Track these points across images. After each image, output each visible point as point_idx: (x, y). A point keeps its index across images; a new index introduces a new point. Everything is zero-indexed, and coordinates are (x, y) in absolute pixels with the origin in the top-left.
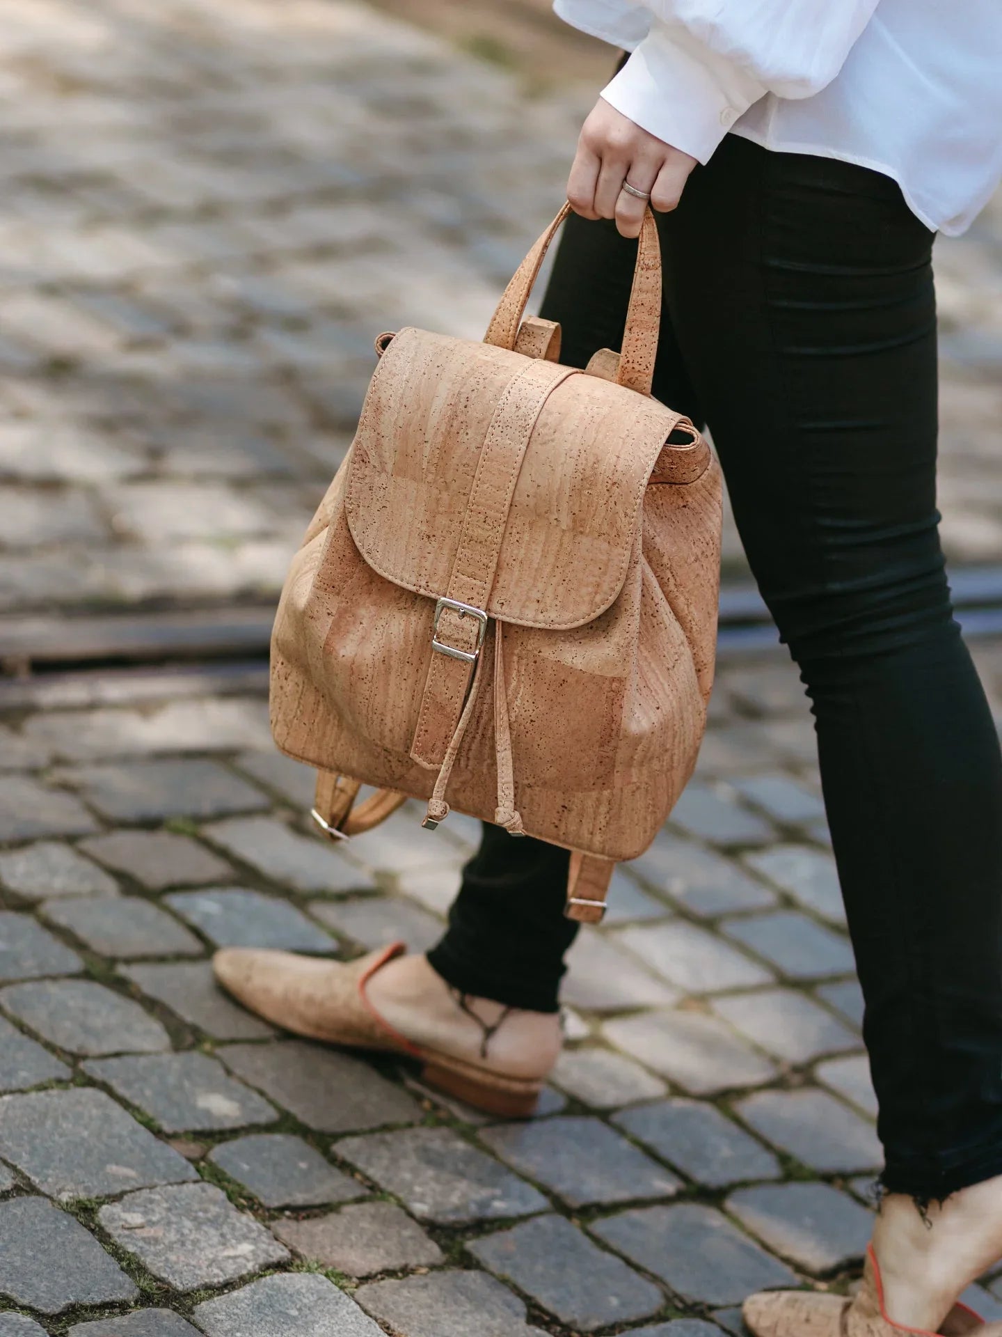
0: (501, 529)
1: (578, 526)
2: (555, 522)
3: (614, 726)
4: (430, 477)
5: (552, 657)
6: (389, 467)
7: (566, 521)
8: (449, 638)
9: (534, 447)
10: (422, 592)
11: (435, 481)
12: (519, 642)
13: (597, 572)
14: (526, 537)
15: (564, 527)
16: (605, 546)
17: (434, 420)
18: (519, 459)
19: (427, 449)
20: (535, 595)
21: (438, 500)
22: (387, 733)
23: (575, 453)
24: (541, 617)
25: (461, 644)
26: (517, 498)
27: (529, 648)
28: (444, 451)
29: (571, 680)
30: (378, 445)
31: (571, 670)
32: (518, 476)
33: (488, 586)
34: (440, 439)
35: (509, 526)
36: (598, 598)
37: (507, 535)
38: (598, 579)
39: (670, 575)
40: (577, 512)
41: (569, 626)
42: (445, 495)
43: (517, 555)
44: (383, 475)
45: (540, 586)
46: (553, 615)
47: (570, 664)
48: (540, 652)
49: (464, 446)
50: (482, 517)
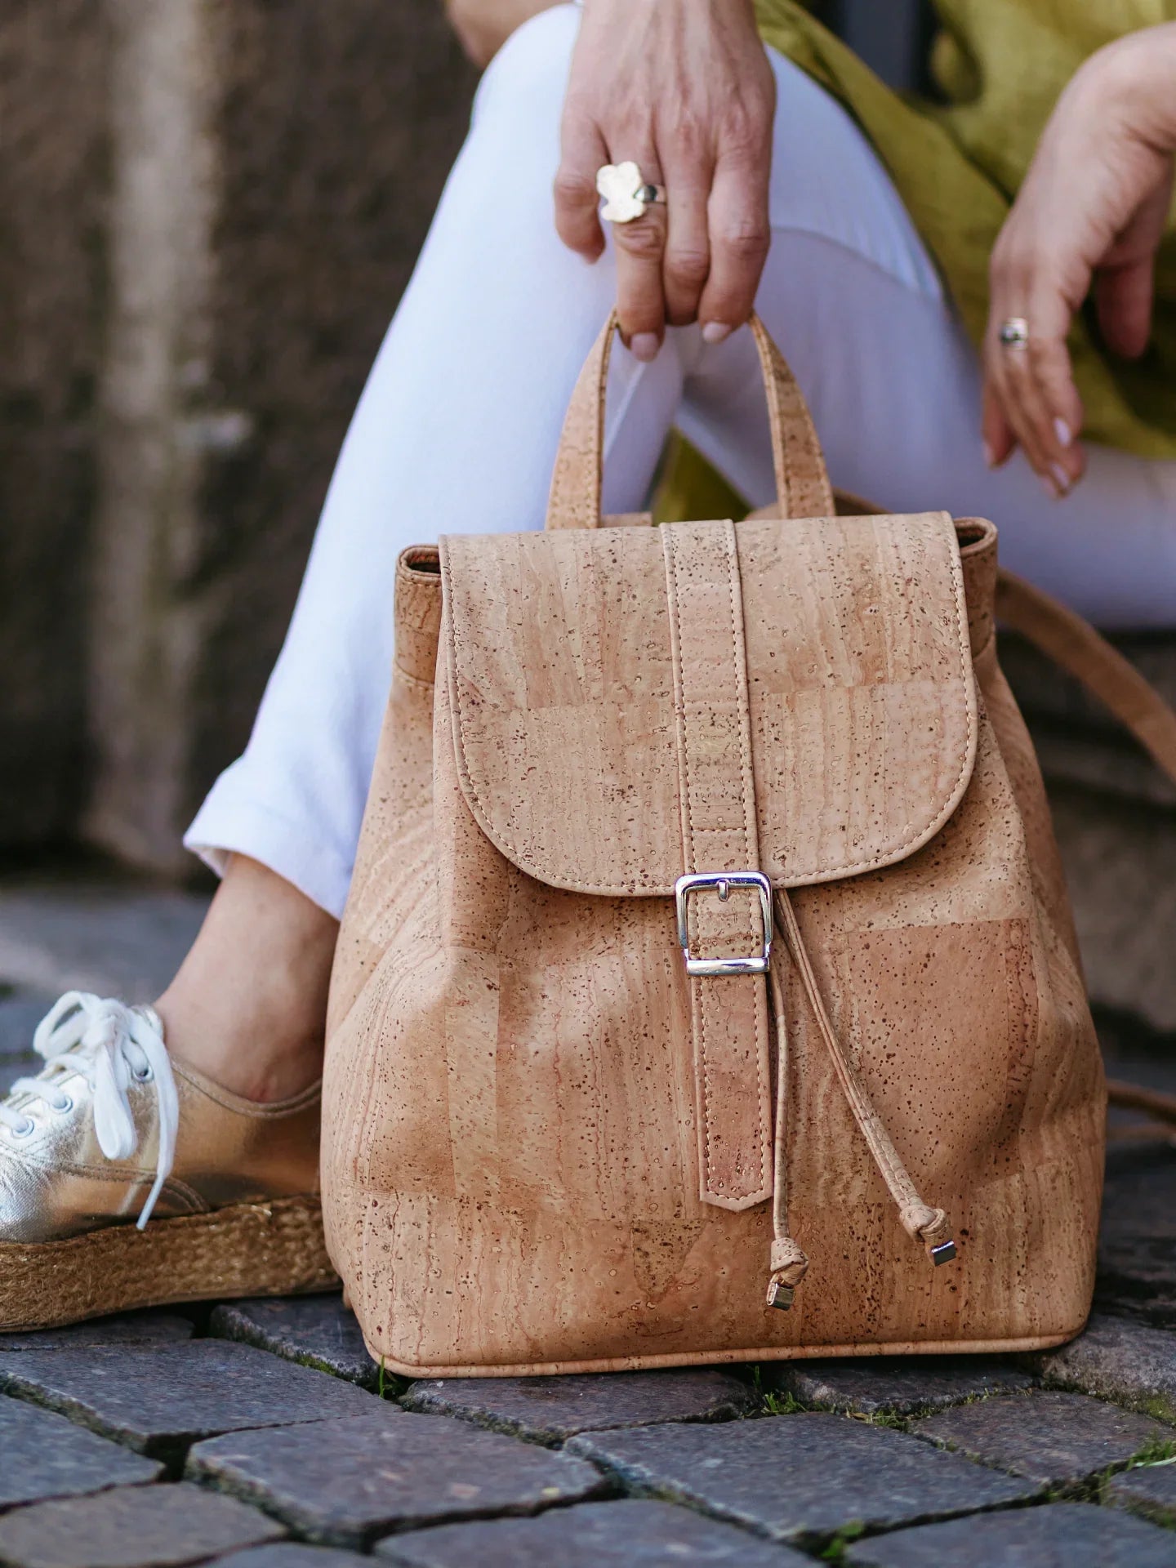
0: (743, 727)
1: (873, 672)
2: (831, 681)
3: (1028, 1017)
4: (596, 689)
5: (896, 924)
6: (521, 699)
7: (851, 672)
8: (714, 941)
9: (751, 581)
10: (639, 891)
11: (605, 691)
12: (828, 927)
13: (927, 737)
14: (789, 727)
15: (850, 684)
16: (928, 687)
17: (570, 594)
18: (736, 605)
19: (577, 643)
20: (835, 819)
21: (620, 722)
22: (638, 1187)
23: (823, 562)
24: (856, 853)
25: (738, 945)
26: (754, 666)
27: (849, 926)
28: (606, 639)
29: (940, 948)
30: (491, 668)
31: (936, 932)
32: (744, 630)
33: (751, 833)
34: (592, 619)
35: (755, 719)
36: (942, 783)
37: (756, 735)
38: (932, 750)
40: (862, 649)
41: (908, 850)
42: (630, 713)
43: (784, 763)
44: (515, 715)
45: (839, 799)
46: (875, 841)
47: (931, 922)
48: (870, 924)
49: (637, 617)
50: (704, 716)
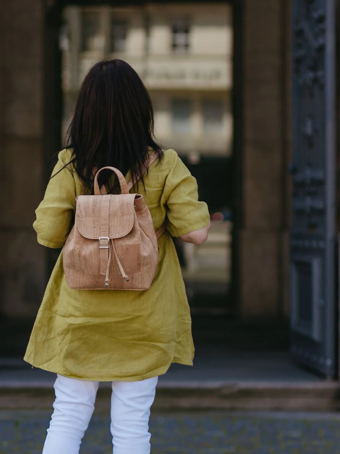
0: (108, 220)
1: (123, 215)
2: (118, 215)
3: (139, 255)
4: (92, 215)
5: (125, 244)
6: (84, 216)
7: (120, 214)
8: (103, 245)
9: (111, 203)
10: (95, 239)
11: (93, 215)
12: (117, 244)
13: (128, 222)
14: (113, 220)
15: (120, 216)
16: (129, 216)
17: (90, 204)
18: (108, 206)
19: (90, 211)
20: (118, 231)
21: (95, 219)
22: (94, 271)
23: (119, 201)
24: (120, 235)
25: (105, 245)
26: (110, 213)
27: (119, 244)
28: (94, 209)
29: (129, 247)
30: (81, 212)
31: (129, 245)
32: (109, 209)
33: (108, 232)
34: (93, 207)
35: (109, 219)
36: (130, 227)
37: (109, 221)
38: (128, 224)
39: (143, 228)
40: (122, 212)
41: (125, 235)
42: (96, 218)
43: (112, 225)
44: (83, 218)
45: (118, 229)
46: (122, 234)
47: (128, 244)
48: (122, 244)
49: (97, 207)
50: (104, 219)
